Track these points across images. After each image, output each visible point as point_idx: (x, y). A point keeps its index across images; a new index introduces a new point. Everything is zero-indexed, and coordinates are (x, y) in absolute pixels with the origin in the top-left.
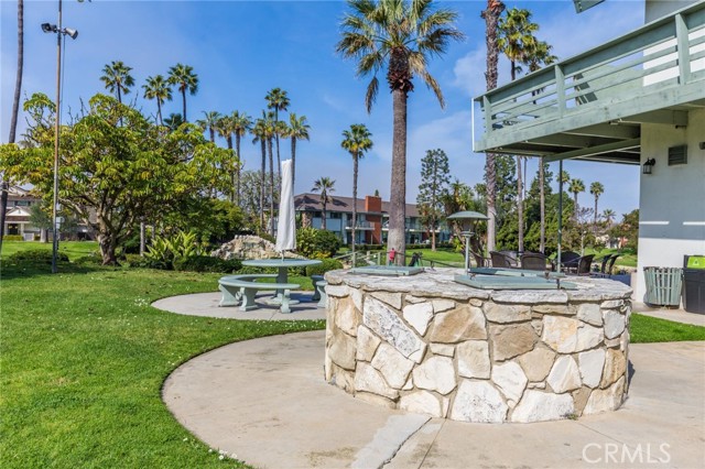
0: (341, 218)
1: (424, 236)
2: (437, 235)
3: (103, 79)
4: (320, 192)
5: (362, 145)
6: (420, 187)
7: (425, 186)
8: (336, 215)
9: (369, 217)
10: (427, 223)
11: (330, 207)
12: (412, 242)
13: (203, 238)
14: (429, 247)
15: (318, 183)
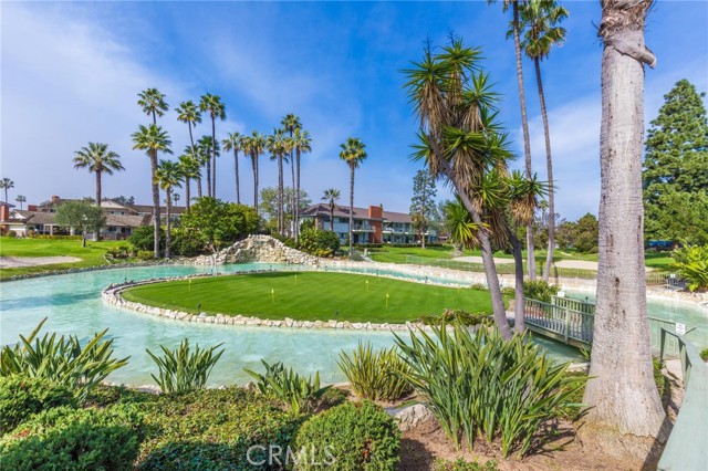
0: (348, 222)
1: (417, 238)
2: (426, 237)
3: (140, 102)
4: (328, 202)
5: (357, 155)
6: (413, 200)
7: (416, 198)
8: (344, 220)
9: (371, 222)
10: (418, 227)
11: (336, 213)
12: (407, 241)
13: (215, 237)
14: (420, 246)
15: (327, 193)
